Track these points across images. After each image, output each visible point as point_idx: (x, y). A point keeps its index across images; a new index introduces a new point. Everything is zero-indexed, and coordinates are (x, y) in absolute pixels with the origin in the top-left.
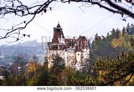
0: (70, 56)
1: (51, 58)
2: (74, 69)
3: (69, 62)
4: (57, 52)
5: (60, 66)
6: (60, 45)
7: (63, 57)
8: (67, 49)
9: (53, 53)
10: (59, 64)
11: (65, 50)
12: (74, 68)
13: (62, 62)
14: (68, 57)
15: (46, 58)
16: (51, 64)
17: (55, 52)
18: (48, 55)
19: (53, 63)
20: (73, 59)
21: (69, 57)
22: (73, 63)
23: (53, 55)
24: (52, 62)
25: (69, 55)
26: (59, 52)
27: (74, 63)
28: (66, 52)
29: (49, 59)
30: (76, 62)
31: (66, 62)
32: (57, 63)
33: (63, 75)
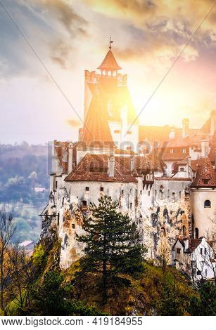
0: (166, 212)
1: (73, 221)
2: (185, 274)
3: (163, 242)
4: (102, 189)
5: (120, 258)
6: (116, 158)
7: (133, 217)
8: (149, 178)
9: (86, 198)
10: (113, 248)
11: (140, 180)
12: (184, 268)
13: (127, 239)
14: (155, 216)
15: (48, 218)
16: (73, 251)
17: (93, 193)
18: (58, 203)
19: (85, 245)
20: (180, 225)
21: (161, 214)
22: (179, 245)
23: (85, 203)
24: (81, 239)
25: (162, 203)
26: (113, 189)
27: (187, 243)
28: (145, 191)
29: (67, 225)
30: (195, 242)
31: (147, 241)
32: (106, 242)
33: (131, 304)
